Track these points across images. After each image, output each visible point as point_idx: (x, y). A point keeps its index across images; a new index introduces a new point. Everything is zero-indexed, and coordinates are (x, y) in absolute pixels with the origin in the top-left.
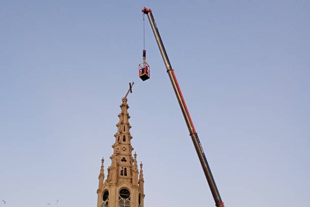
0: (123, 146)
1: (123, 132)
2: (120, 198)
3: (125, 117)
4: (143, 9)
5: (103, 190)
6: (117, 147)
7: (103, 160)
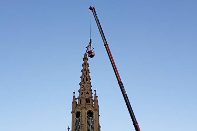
0: (86, 84)
1: (86, 75)
2: (88, 117)
3: (87, 66)
4: (89, 7)
5: (76, 111)
6: (83, 85)
7: (74, 92)
